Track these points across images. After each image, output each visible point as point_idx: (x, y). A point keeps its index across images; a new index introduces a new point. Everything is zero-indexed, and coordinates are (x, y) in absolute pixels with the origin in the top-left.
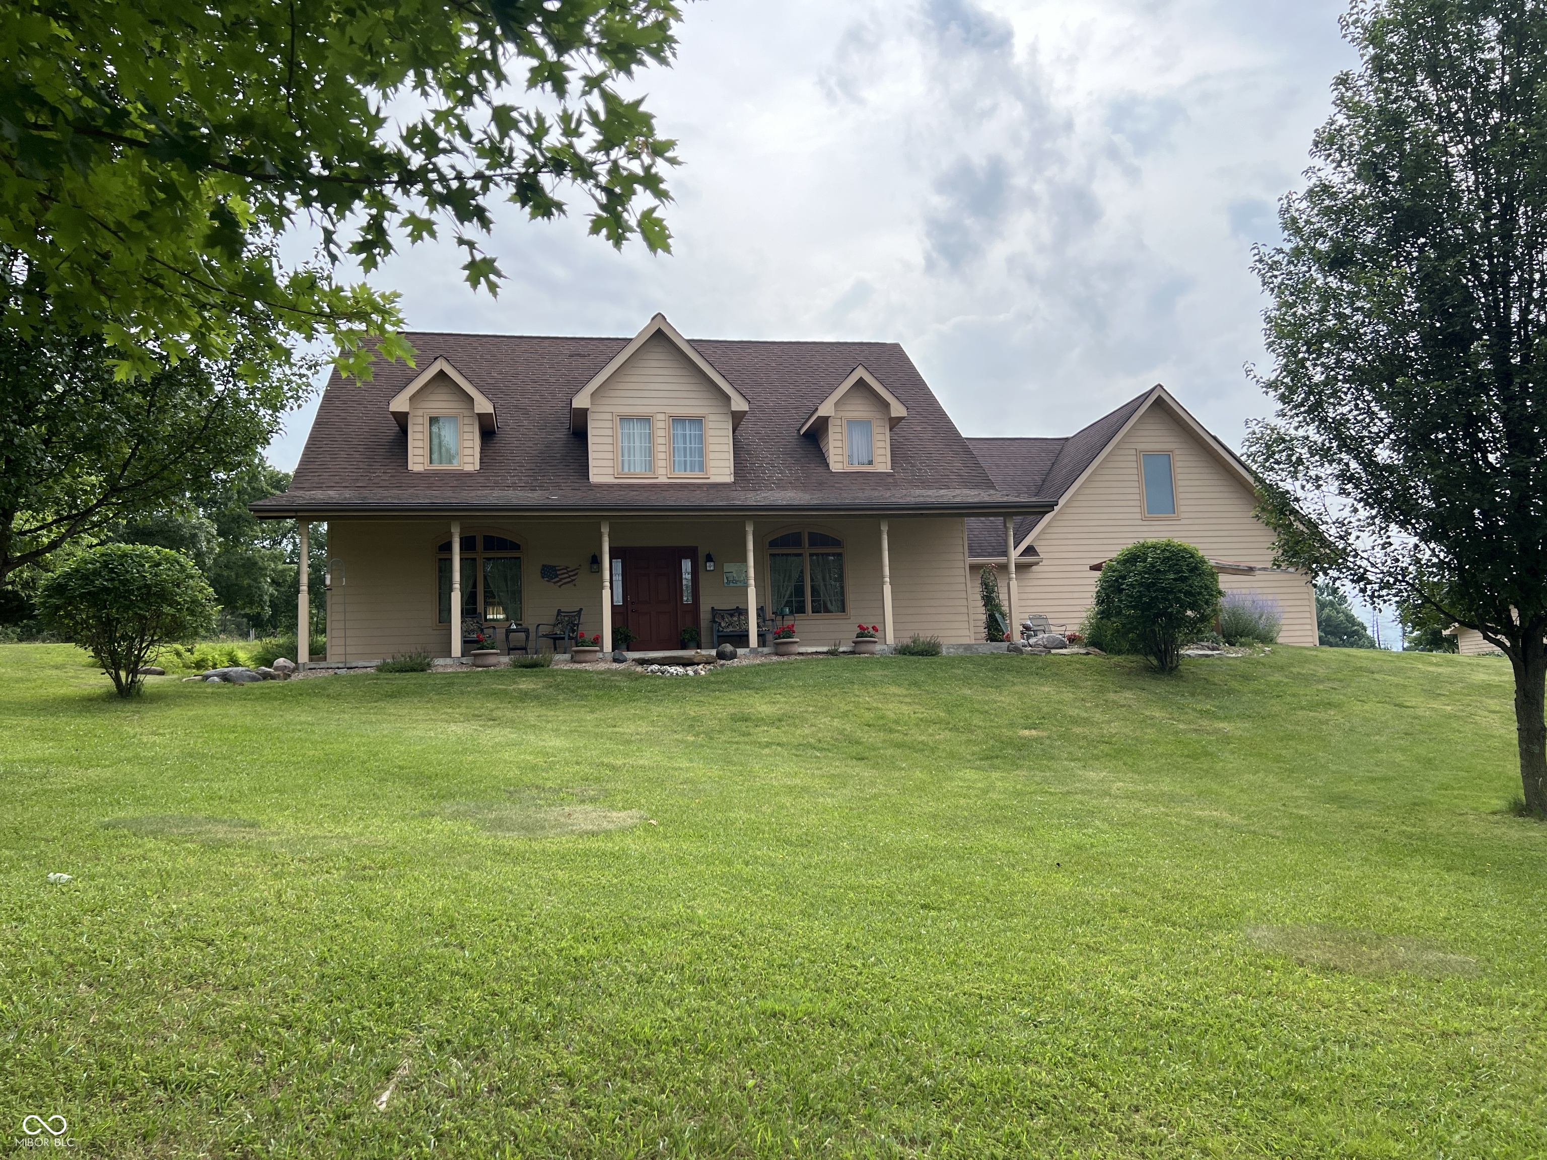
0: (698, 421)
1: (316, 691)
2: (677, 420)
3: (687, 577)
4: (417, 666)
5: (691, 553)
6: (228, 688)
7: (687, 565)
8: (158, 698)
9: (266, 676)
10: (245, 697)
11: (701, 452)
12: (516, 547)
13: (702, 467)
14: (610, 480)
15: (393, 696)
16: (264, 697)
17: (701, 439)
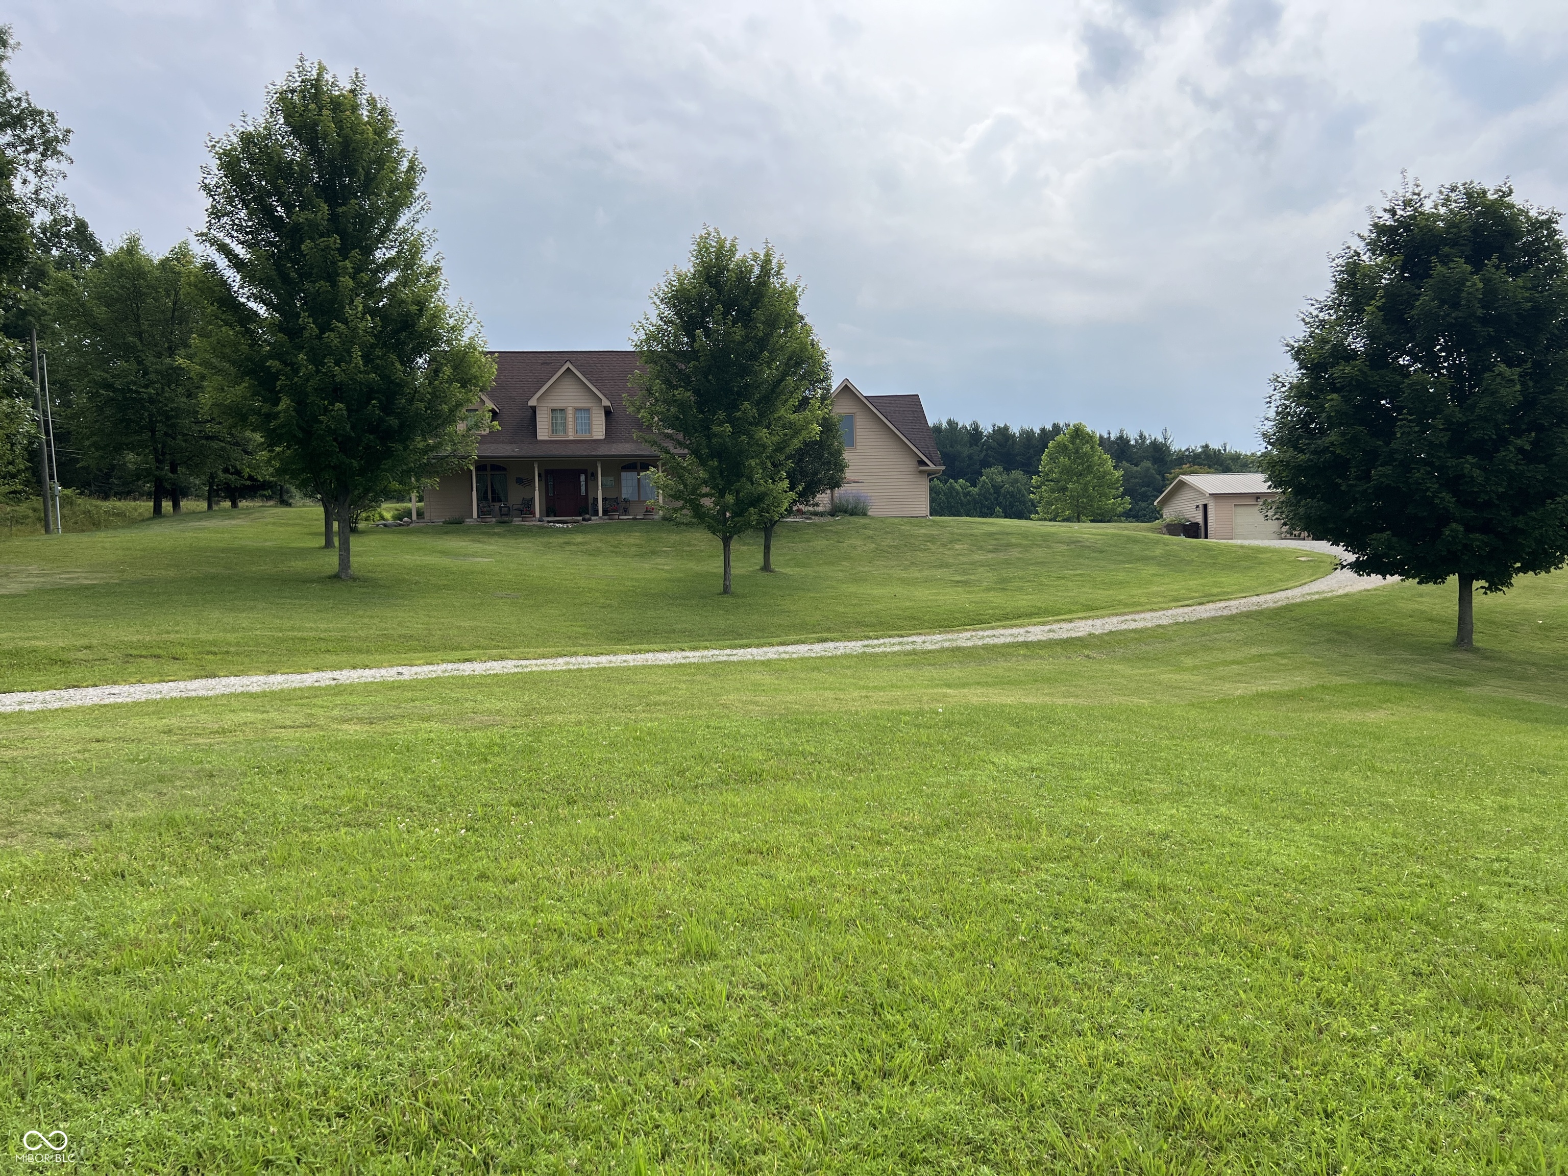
0: (587, 410)
1: (419, 531)
2: (577, 410)
3: (583, 483)
4: (459, 522)
5: (585, 472)
6: (386, 529)
7: (583, 477)
8: (363, 532)
9: (400, 525)
10: (393, 532)
11: (590, 425)
12: (504, 469)
13: (590, 431)
14: (547, 438)
15: (446, 533)
16: (400, 533)
17: (589, 418)
